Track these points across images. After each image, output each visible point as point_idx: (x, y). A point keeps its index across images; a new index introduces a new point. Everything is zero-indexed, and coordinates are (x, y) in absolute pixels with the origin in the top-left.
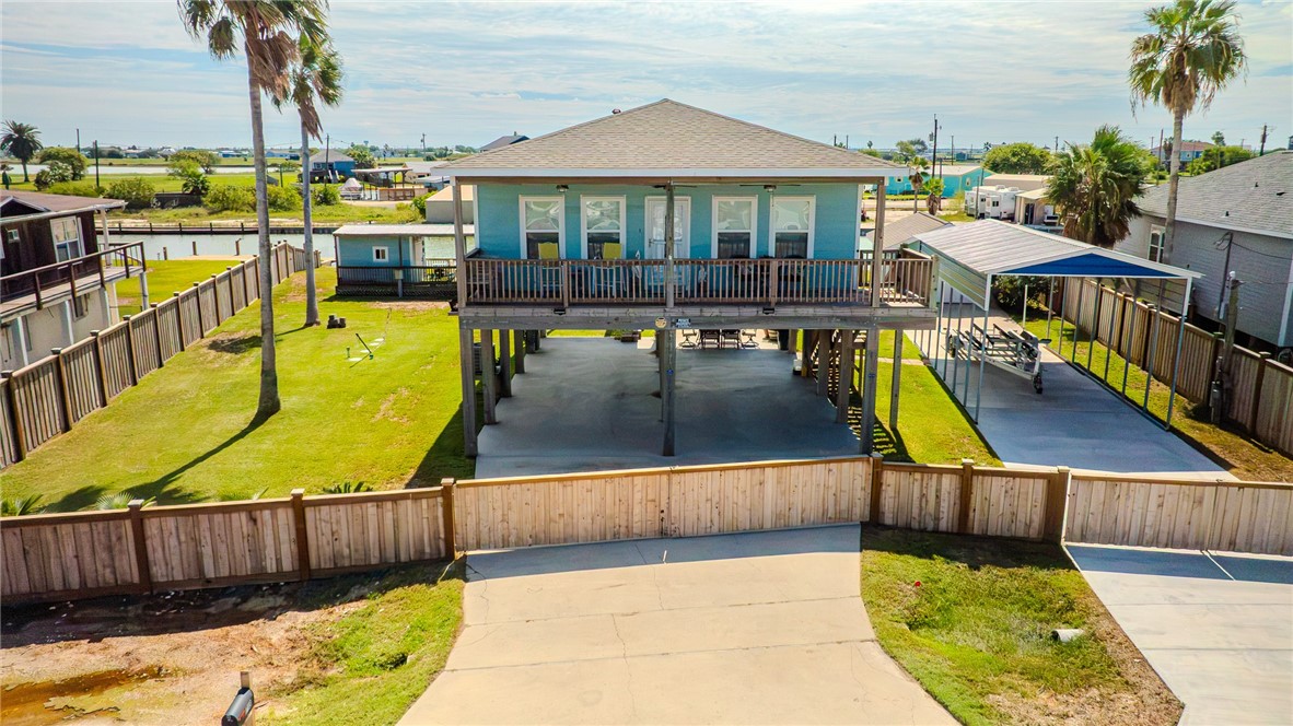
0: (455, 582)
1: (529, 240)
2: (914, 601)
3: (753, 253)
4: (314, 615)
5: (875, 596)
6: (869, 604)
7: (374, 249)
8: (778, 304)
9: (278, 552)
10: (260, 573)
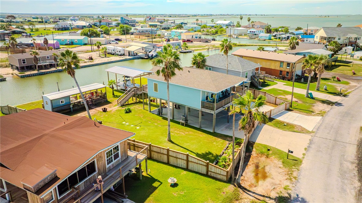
1: (206, 98)
7: (61, 101)
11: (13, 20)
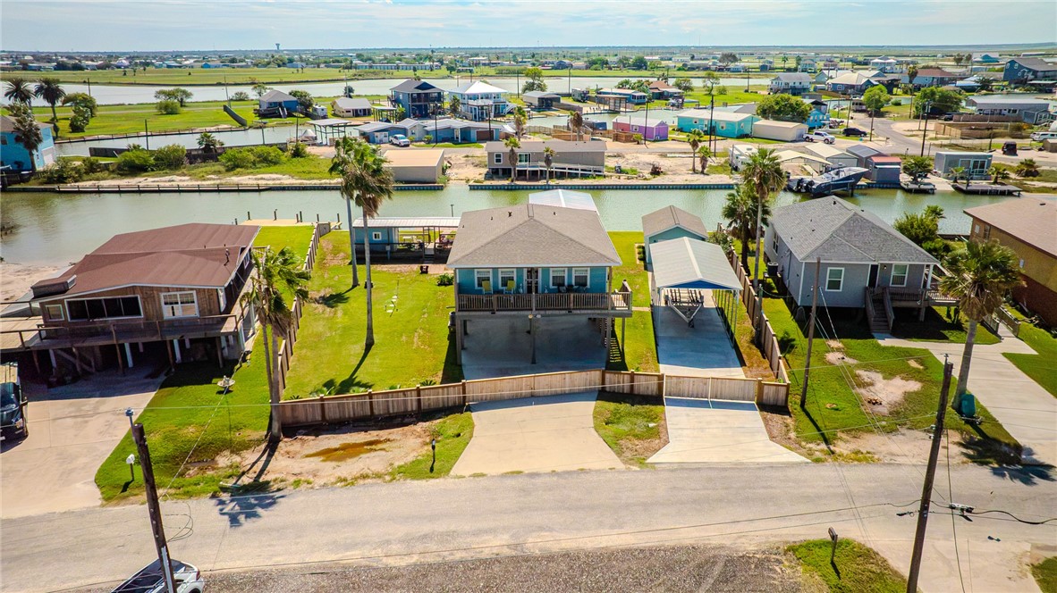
0: (468, 413)
1: (478, 281)
2: (609, 416)
3: (566, 283)
4: (427, 423)
5: (596, 414)
6: (594, 417)
7: (374, 233)
8: (574, 309)
9: (412, 406)
10: (406, 411)
11: (732, 65)
